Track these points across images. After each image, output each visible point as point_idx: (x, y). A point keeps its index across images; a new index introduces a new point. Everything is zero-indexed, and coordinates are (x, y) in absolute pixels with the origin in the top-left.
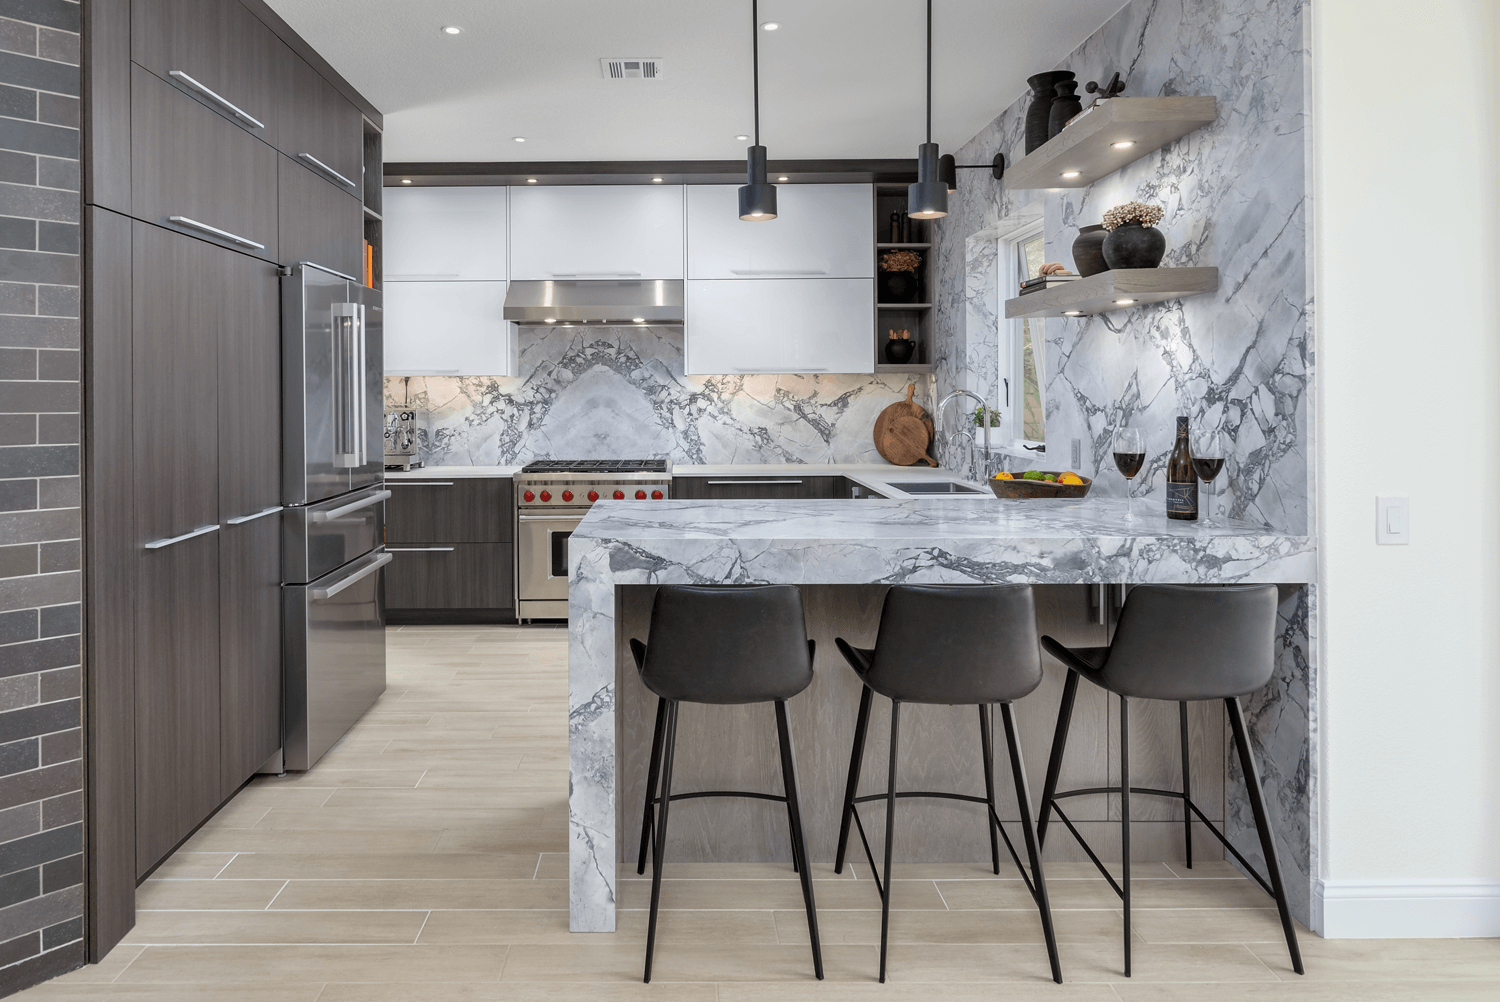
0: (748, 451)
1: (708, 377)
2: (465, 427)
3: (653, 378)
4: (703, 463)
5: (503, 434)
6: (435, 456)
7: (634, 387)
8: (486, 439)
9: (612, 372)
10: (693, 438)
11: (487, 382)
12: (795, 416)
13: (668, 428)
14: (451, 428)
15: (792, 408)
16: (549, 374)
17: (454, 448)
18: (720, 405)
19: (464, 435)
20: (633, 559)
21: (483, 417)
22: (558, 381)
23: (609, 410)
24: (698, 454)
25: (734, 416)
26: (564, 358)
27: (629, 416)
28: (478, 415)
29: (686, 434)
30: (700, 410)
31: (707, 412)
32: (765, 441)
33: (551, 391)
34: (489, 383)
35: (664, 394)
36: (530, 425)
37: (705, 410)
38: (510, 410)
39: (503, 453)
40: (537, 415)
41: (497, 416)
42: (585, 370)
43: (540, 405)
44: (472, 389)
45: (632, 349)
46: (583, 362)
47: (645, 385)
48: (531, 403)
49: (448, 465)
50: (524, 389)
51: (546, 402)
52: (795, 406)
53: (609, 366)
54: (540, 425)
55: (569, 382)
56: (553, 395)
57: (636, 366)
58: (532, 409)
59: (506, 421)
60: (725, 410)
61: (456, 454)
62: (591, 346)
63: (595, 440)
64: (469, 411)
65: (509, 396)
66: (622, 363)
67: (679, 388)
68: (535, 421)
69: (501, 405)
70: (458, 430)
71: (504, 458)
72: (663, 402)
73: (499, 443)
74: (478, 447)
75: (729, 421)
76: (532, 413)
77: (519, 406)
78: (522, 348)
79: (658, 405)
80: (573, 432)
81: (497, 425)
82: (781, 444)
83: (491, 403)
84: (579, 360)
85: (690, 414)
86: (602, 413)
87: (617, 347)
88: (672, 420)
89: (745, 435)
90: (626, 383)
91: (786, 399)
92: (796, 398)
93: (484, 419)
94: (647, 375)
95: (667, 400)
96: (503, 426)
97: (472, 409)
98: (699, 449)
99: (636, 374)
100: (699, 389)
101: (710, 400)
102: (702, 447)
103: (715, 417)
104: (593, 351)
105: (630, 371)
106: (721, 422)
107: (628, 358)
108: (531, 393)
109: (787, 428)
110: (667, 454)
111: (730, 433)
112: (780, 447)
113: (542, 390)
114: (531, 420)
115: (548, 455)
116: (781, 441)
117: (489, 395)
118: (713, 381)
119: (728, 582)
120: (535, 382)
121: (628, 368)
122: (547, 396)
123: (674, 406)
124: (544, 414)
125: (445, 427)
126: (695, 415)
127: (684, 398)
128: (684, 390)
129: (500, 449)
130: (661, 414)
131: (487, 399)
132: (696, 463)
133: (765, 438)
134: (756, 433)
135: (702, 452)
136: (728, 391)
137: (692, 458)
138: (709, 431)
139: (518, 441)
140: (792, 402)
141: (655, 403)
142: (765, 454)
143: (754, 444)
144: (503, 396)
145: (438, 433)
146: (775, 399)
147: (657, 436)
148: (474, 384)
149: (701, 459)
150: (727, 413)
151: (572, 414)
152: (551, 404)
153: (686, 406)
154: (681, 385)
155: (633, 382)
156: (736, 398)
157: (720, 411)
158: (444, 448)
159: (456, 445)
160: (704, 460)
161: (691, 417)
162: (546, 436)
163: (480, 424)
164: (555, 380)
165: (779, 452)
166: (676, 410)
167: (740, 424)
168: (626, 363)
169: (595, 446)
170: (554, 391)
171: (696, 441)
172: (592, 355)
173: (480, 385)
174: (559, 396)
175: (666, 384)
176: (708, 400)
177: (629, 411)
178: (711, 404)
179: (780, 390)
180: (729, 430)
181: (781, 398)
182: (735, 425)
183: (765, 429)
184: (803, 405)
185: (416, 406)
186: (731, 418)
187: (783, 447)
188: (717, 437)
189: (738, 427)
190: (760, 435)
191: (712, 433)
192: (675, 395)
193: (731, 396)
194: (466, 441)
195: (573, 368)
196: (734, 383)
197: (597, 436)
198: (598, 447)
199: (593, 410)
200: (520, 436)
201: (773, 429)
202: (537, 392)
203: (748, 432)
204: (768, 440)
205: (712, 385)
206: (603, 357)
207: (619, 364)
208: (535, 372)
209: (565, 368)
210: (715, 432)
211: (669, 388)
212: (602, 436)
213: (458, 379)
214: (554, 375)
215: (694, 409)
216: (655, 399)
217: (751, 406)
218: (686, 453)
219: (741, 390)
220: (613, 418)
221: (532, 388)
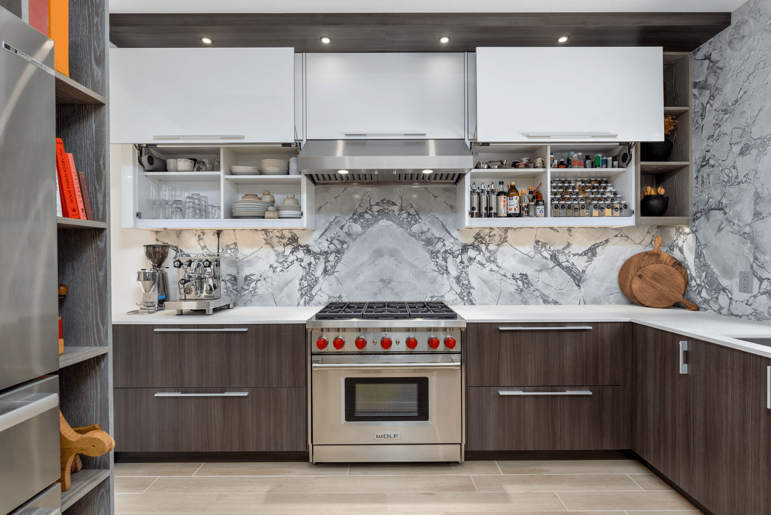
0: (511, 294)
1: (477, 231)
2: (270, 273)
3: (430, 231)
4: (473, 304)
5: (302, 279)
6: (244, 298)
7: (414, 239)
8: (287, 284)
9: (395, 226)
10: (464, 282)
11: (288, 234)
12: (551, 264)
13: (443, 274)
14: (258, 274)
15: (549, 257)
16: (342, 228)
17: (260, 291)
18: (488, 254)
19: (269, 280)
21: (285, 265)
22: (349, 234)
23: (393, 259)
24: (469, 296)
25: (499, 264)
26: (354, 214)
27: (410, 264)
28: (280, 263)
29: (458, 279)
30: (471, 259)
31: (476, 261)
32: (526, 285)
33: (343, 243)
34: (290, 235)
35: (440, 245)
36: (325, 271)
37: (475, 259)
38: (308, 259)
39: (302, 295)
40: (331, 263)
41: (297, 264)
42: (372, 224)
43: (333, 255)
44: (275, 240)
45: (412, 207)
46: (370, 217)
47: (423, 237)
48: (326, 253)
49: (255, 305)
50: (320, 241)
51: (339, 252)
52: (551, 256)
53: (393, 221)
54: (333, 272)
55: (359, 235)
56: (345, 246)
58: (326, 258)
59: (305, 268)
60: (492, 259)
61: (262, 296)
62: (377, 204)
63: (380, 284)
64: (273, 259)
65: (307, 246)
66: (404, 219)
67: (452, 240)
68: (329, 268)
69: (300, 254)
70: (264, 276)
71: (303, 300)
72: (438, 252)
73: (298, 287)
74: (281, 290)
75: (495, 268)
76: (327, 261)
77: (316, 255)
78: (318, 206)
79: (434, 254)
80: (362, 278)
81: (297, 271)
82: (539, 288)
83: (292, 252)
84: (367, 216)
85: (462, 262)
86: (386, 261)
87: (399, 205)
88: (447, 267)
89: (508, 281)
90: (407, 235)
91: (543, 249)
92: (552, 249)
94: (425, 229)
95: (442, 251)
96: (301, 272)
97: (276, 258)
98: (469, 292)
99: (416, 228)
100: (470, 240)
101: (480, 250)
102: (472, 291)
103: (483, 265)
104: (379, 208)
105: (411, 225)
106: (488, 269)
107: (409, 214)
108: (326, 244)
109: (544, 274)
110: (442, 296)
111: (496, 279)
112: (538, 290)
113: (335, 242)
114: (326, 267)
115: (340, 297)
116: (540, 285)
117: (290, 246)
118: (482, 235)
120: (329, 235)
121: (409, 222)
122: (339, 247)
123: (448, 255)
124: (337, 262)
125: (252, 273)
126: (466, 263)
127: (457, 248)
128: (457, 241)
129: (300, 292)
130: (437, 262)
131: (288, 250)
132: (466, 304)
133: (526, 283)
134: (518, 279)
135: (471, 295)
136: (494, 243)
137: (464, 300)
138: (478, 277)
139: (314, 286)
140: (549, 252)
141: (432, 253)
142: (526, 297)
143: (516, 288)
144: (301, 247)
145: (246, 278)
146: (534, 249)
147: (433, 281)
148: (277, 237)
149: (471, 301)
150: (493, 261)
151: (361, 262)
152: (343, 253)
153: (458, 255)
154: (454, 238)
155: (413, 235)
156: (501, 248)
157: (488, 260)
158: (251, 291)
159: (262, 289)
160: (474, 302)
161: (463, 265)
162: (339, 281)
163: (282, 271)
164: (346, 233)
165: (538, 295)
166: (450, 259)
167: (504, 271)
168: (407, 218)
169: (380, 290)
170: (346, 243)
171: (467, 285)
172: (378, 211)
173: (282, 237)
174: (350, 247)
175: (442, 236)
176: (477, 250)
177: (409, 260)
178: (480, 254)
179: (539, 241)
180: (495, 276)
181: (540, 249)
182: (500, 271)
183: (526, 275)
184: (558, 254)
185: (227, 255)
186: (497, 266)
187: (541, 290)
188: (485, 282)
189: (503, 273)
190: (521, 280)
191: (481, 279)
192: (449, 246)
193: (497, 247)
194: (270, 285)
195: (362, 223)
196: (500, 235)
197: (382, 281)
198: (383, 291)
199: (379, 259)
200: (316, 281)
201: (532, 275)
202: (331, 243)
203: (511, 278)
204: (528, 284)
205: (481, 237)
206: (388, 213)
207: (401, 219)
208: (329, 226)
209: (355, 222)
210: (483, 278)
211: (444, 240)
212: (387, 281)
213: (263, 232)
214: (346, 229)
215: (465, 257)
216: (432, 249)
217: (514, 256)
218: (459, 295)
219: (506, 241)
220: (396, 265)
221: (327, 240)
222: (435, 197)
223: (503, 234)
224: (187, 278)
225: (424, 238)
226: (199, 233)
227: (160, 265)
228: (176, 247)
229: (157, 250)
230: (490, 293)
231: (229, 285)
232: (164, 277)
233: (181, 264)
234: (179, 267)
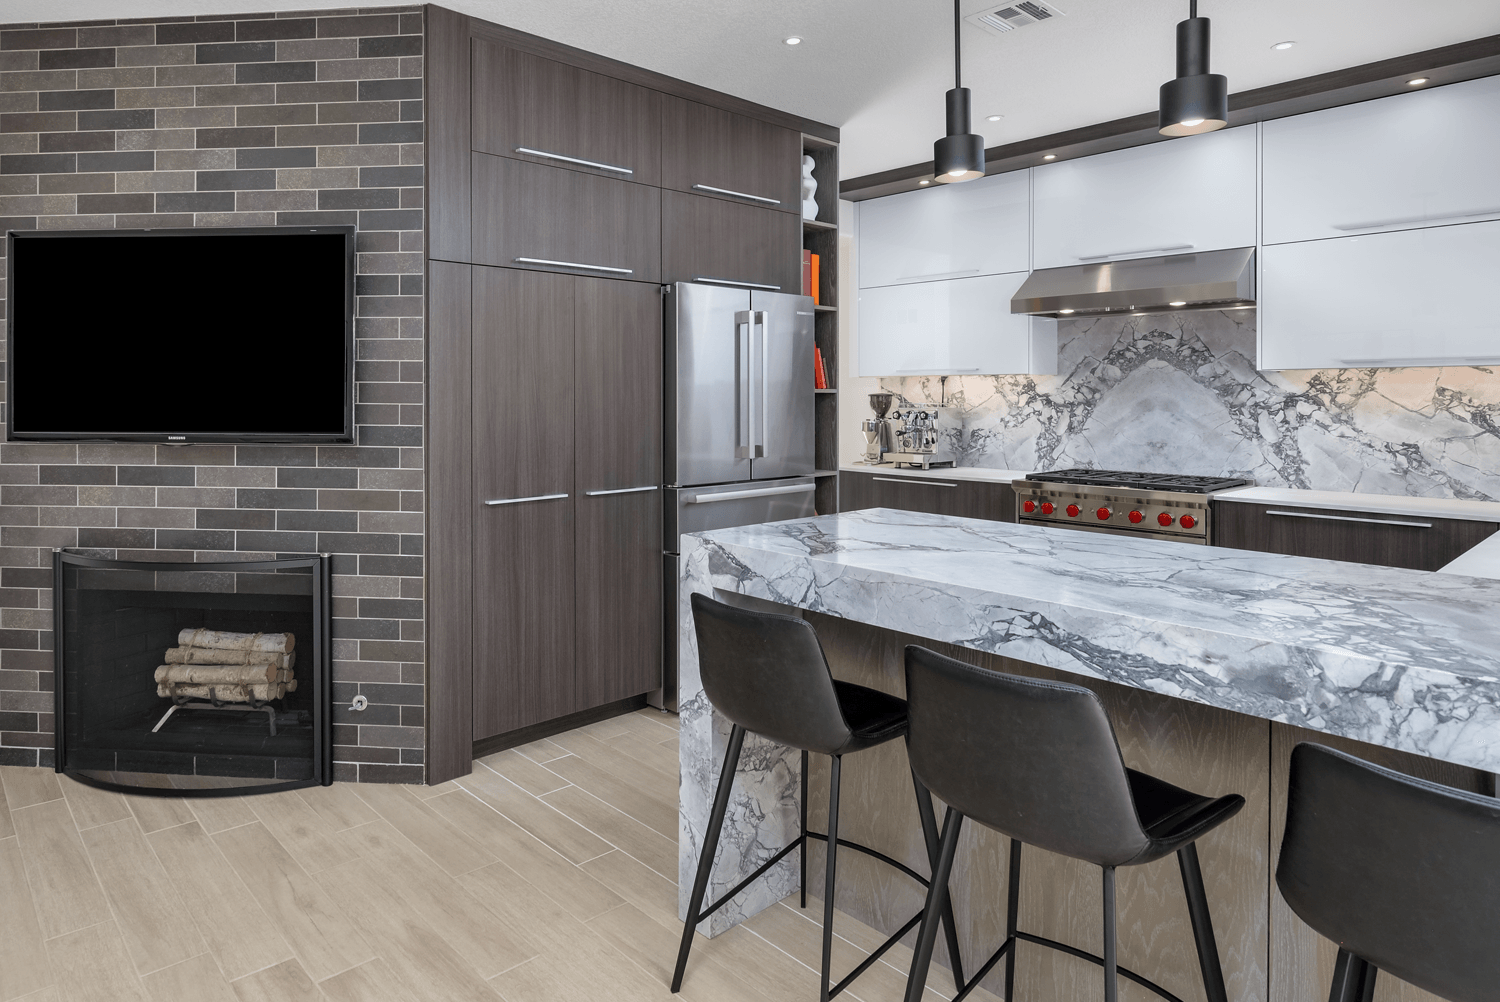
0: (1383, 476)
1: (1314, 373)
2: (1001, 428)
3: (1228, 375)
4: (1305, 487)
5: (1039, 438)
6: (971, 457)
7: (1201, 386)
8: (1021, 443)
9: (1171, 368)
10: (1289, 453)
11: (1022, 381)
12: (1474, 429)
13: (1250, 439)
14: (987, 429)
15: (1468, 417)
16: (1093, 372)
17: (989, 450)
18: (1335, 410)
19: (1000, 437)
20: (726, 564)
21: (1019, 417)
22: (1103, 380)
23: (1167, 414)
24: (1297, 475)
25: (1359, 426)
26: (1110, 353)
27: (1195, 422)
28: (1013, 416)
29: (1278, 448)
30: (1301, 417)
31: (1313, 420)
32: (1415, 464)
33: (1094, 391)
34: (1025, 382)
35: (1245, 395)
36: (1071, 428)
37: (1309, 417)
38: (1048, 412)
39: (1040, 458)
40: (1078, 418)
41: (1034, 418)
42: (1137, 366)
43: (1081, 407)
44: (1007, 388)
45: (1199, 339)
46: (1134, 357)
47: (1217, 383)
48: (1072, 404)
49: (983, 467)
50: (1063, 389)
51: (1088, 403)
52: (1474, 415)
53: (1168, 361)
54: (1081, 430)
55: (1116, 381)
56: (1097, 396)
57: (1205, 360)
58: (1072, 411)
59: (1044, 423)
60: (1344, 417)
61: (991, 456)
62: (1145, 338)
63: (1148, 449)
64: (1004, 412)
65: (1047, 395)
66: (1185, 357)
67: (1268, 388)
68: (1075, 424)
69: (1038, 405)
70: (994, 431)
71: (1041, 464)
72: (1243, 405)
73: (1035, 447)
74: (1014, 450)
75: (1349, 432)
76: (1073, 415)
77: (1058, 407)
78: (1062, 343)
79: (1235, 409)
80: (1121, 439)
81: (1034, 427)
82: (1446, 469)
83: (1028, 403)
84: (1128, 355)
85: (1285, 421)
86: (1158, 417)
87: (1178, 338)
88: (1257, 429)
89: (1377, 454)
90: (1189, 380)
91: (1455, 403)
92: (1476, 402)
93: (1020, 420)
94: (1220, 371)
95: (1249, 403)
96: (1040, 429)
97: (1008, 410)
98: (1299, 469)
99: (1204, 370)
100: (1299, 388)
101: (1319, 404)
102: (1303, 466)
103: (1325, 427)
104: (1147, 343)
105: (1196, 366)
106: (1336, 434)
107: (1194, 351)
108: (1071, 393)
109: (1457, 449)
110: (1250, 472)
111: (1351, 450)
112: (1444, 473)
113: (1084, 390)
114: (1071, 423)
115: (1090, 463)
116: (1447, 465)
117: (1025, 395)
118: (1324, 379)
119: (804, 606)
120: (1076, 381)
121: (1194, 363)
122: (1090, 397)
123: (1259, 411)
124: (1086, 417)
125: (981, 427)
126: (1293, 423)
127: (1276, 400)
128: (1276, 390)
129: (1037, 454)
130: (1240, 420)
131: (1024, 398)
132: (1294, 486)
133: (1415, 460)
134: (1398, 452)
135: (1303, 473)
136: (1349, 392)
137: (1288, 480)
138: (1316, 446)
139: (1056, 446)
140: (1468, 409)
141: (1232, 406)
142: (1415, 482)
143: (1394, 467)
144: (1040, 396)
145: (973, 433)
146: (1434, 403)
147: (1234, 448)
148: (1010, 383)
149: (1302, 482)
150: (1346, 422)
151: (1120, 418)
152: (1095, 405)
153: (1278, 410)
154: (1271, 384)
155: (1201, 381)
156: (1362, 400)
157: (1335, 419)
158: (979, 449)
159: (991, 447)
160: (1308, 484)
161: (1287, 426)
162: (1089, 442)
163: (1015, 426)
164: (1099, 378)
165: (1442, 481)
166: (1264, 416)
167: (1369, 438)
168: (1191, 356)
169: (1148, 456)
170: (1099, 391)
171: (1295, 458)
172: (1145, 348)
173: (1016, 384)
174: (1104, 397)
175: (1249, 382)
176: (1314, 403)
177: (1194, 416)
178: (1319, 409)
179: (1444, 390)
180: (1351, 445)
181: (1447, 402)
182: (1361, 438)
183: (1416, 447)
184: (1490, 412)
185: (953, 406)
186: (1354, 429)
187: (1449, 474)
188: (1329, 454)
189: (1366, 441)
190: (1405, 455)
191: (1321, 448)
192: (1263, 396)
193: (1354, 399)
194: (1001, 443)
195: (1122, 364)
196: (1359, 380)
197: (1151, 444)
198: (1152, 458)
199: (1146, 413)
200: (1059, 440)
201: (1430, 447)
202: (1079, 391)
203: (1383, 449)
204: (1420, 462)
205: (1322, 383)
206: (1160, 350)
207: (1181, 358)
208: (1076, 370)
209: (1112, 364)
210: (1325, 447)
211: (1252, 388)
212: (1158, 445)
213: (994, 378)
214: (1098, 373)
215: (1291, 414)
216: (1231, 400)
217: (1389, 413)
218: (1279, 472)
219: (1372, 390)
220: (1173, 423)
221: (1073, 388)
222: (1238, 323)
223: (1368, 378)
224: (904, 430)
225: (1219, 385)
226: (923, 380)
227: (883, 416)
228: (900, 396)
229: (880, 399)
230: (1340, 473)
231: (954, 440)
232: (887, 428)
233: (900, 416)
234: (898, 418)
